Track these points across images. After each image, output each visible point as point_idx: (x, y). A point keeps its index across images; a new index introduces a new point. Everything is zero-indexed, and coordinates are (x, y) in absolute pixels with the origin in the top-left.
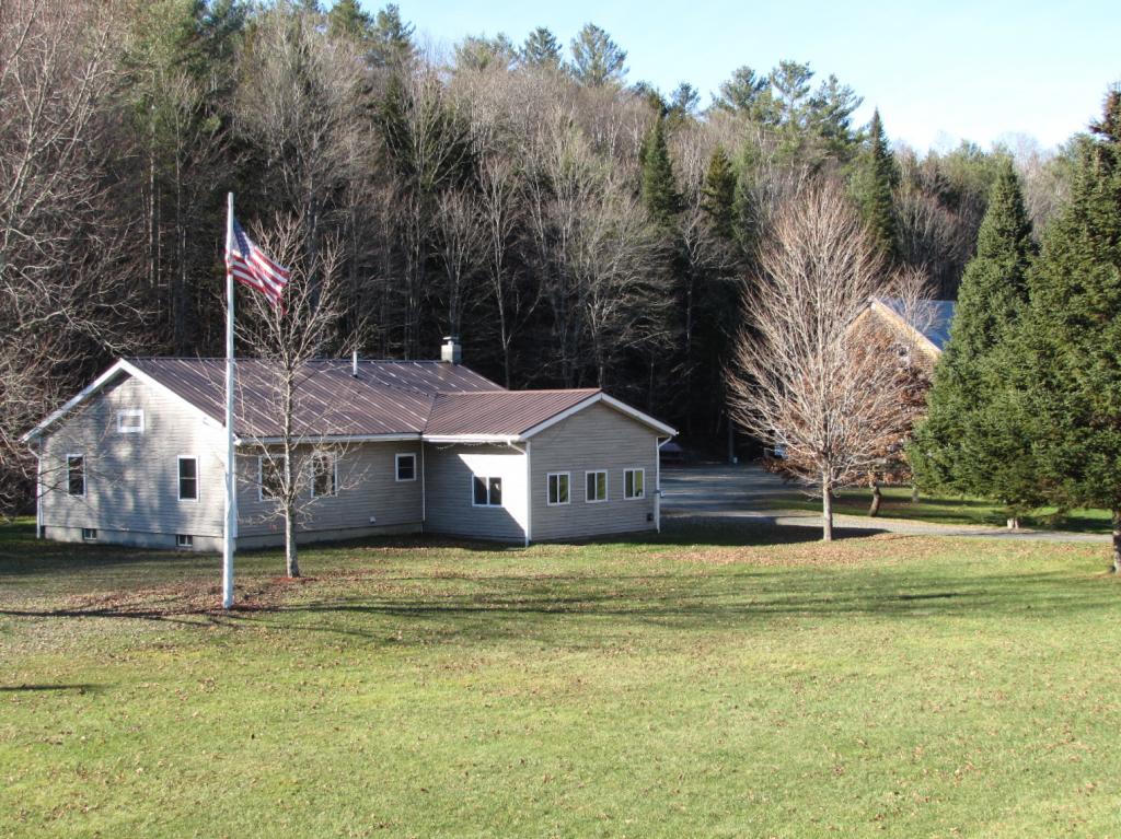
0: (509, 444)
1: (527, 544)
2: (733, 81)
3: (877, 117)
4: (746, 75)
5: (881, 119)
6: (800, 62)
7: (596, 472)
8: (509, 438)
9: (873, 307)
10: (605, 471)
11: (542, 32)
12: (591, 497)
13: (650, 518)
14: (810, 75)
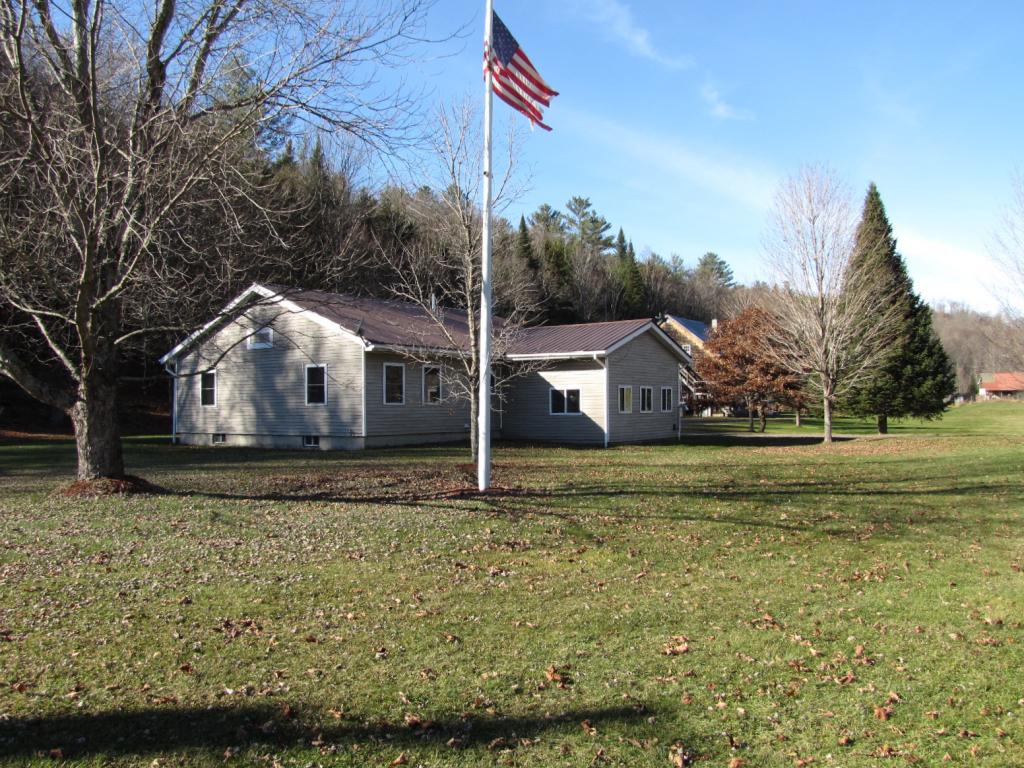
0: (595, 358)
1: (606, 445)
2: (539, 212)
3: (621, 232)
4: (547, 208)
5: (624, 232)
6: (584, 198)
7: (647, 387)
8: (594, 354)
9: (668, 321)
10: (651, 388)
11: (426, 188)
12: (643, 409)
13: (675, 428)
14: (589, 205)
